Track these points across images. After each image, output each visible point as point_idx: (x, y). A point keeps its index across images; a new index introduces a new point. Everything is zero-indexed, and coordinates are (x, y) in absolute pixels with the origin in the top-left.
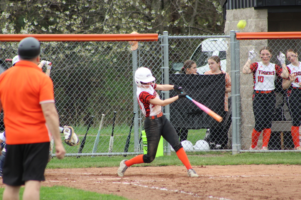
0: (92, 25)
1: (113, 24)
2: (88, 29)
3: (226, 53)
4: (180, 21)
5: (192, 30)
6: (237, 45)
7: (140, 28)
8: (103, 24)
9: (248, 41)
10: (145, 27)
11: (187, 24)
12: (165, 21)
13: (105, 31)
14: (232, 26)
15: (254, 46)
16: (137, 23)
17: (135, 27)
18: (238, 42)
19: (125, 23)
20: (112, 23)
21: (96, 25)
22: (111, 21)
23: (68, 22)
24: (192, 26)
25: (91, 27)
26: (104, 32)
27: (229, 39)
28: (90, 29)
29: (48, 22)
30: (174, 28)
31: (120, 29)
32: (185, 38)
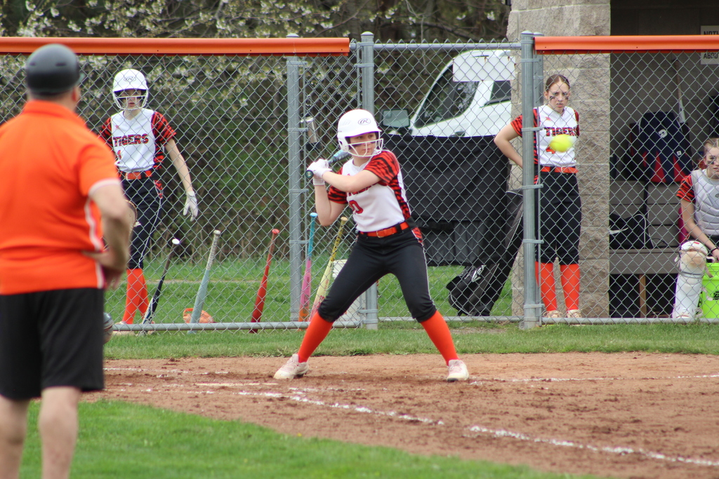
0: (190, 18)
1: (240, 15)
2: (180, 28)
3: (511, 85)
4: (399, 9)
5: (428, 31)
6: (537, 67)
7: (303, 25)
8: (216, 16)
9: (565, 56)
10: (316, 22)
11: (418, 16)
12: (365, 8)
13: (219, 31)
14: (526, 21)
15: (577, 70)
16: (296, 14)
17: (291, 22)
18: (540, 60)
19: (267, 13)
20: (238, 13)
21: (199, 17)
22: (235, 9)
23: (131, 9)
24: (428, 22)
25: (186, 22)
26: (217, 34)
27: (520, 53)
28: (184, 28)
29: (82, 10)
30: (384, 26)
31: (257, 28)
32: (414, 49)
